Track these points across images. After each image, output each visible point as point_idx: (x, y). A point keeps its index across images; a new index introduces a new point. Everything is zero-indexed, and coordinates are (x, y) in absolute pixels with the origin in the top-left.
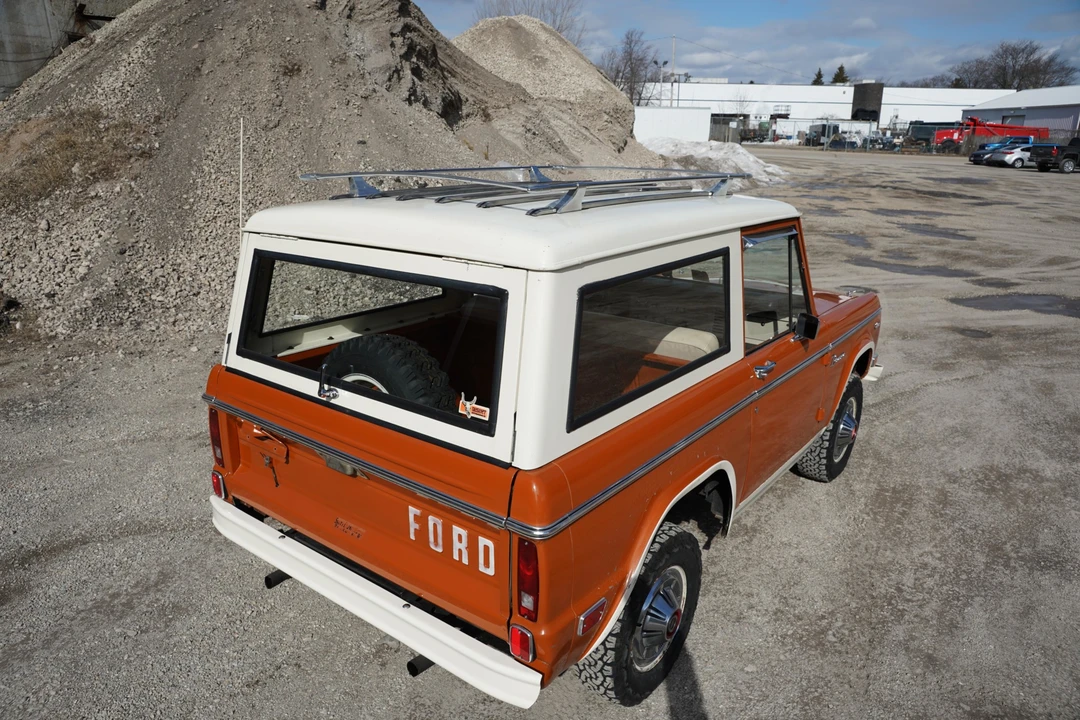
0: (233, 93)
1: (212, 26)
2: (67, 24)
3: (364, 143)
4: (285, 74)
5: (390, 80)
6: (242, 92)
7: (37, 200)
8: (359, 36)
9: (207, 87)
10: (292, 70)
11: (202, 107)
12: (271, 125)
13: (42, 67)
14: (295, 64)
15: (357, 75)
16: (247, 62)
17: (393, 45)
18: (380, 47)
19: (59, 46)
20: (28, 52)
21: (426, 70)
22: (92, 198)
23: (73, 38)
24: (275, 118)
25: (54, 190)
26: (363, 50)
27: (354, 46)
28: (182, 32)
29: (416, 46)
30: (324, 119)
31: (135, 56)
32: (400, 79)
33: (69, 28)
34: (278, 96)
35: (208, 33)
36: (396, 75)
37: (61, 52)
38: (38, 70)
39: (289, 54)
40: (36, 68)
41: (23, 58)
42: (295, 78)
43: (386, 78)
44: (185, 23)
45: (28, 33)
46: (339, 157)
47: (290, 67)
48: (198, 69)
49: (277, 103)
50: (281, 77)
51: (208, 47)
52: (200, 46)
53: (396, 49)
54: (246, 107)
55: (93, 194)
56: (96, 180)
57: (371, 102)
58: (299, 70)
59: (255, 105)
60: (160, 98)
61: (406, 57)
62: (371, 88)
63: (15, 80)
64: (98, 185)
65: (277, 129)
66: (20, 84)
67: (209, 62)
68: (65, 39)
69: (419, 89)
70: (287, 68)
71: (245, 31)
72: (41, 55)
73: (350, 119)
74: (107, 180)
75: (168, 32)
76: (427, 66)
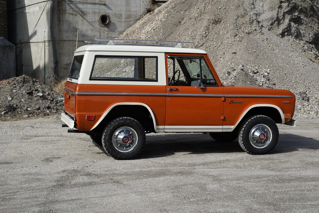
0: (189, 32)
1: (192, 4)
2: (148, 5)
3: (235, 53)
4: (214, 23)
5: (272, 24)
6: (193, 31)
7: (107, 72)
8: (261, 4)
9: (181, 29)
10: (217, 22)
11: (176, 38)
12: (199, 45)
13: (134, 23)
14: (220, 19)
15: (248, 23)
16: (200, 18)
17: (280, 7)
18: (272, 9)
19: (143, 15)
20: (131, 18)
21: (305, 19)
22: (124, 72)
23: (149, 11)
24: (201, 43)
25: (113, 69)
26: (261, 11)
27: (256, 9)
28: (180, 7)
29: (298, 7)
30: (222, 43)
31: (160, 18)
32: (279, 24)
33: (148, 7)
34: (206, 33)
35: (189, 7)
36: (276, 22)
37: (143, 17)
38: (133, 25)
39: (218, 14)
40: (132, 24)
41: (128, 20)
42: (218, 25)
43: (270, 24)
44: (183, 3)
45: (132, 10)
46: (222, 59)
47: (217, 20)
48: (180, 22)
49: (205, 36)
50: (211, 25)
51: (187, 13)
52: (184, 12)
53: (283, 9)
54: (192, 38)
55: (124, 70)
56: (127, 65)
57: (251, 35)
58: (221, 21)
59: (196, 37)
60: (161, 34)
61: (290, 12)
62: (254, 28)
63: (123, 29)
64: (127, 67)
65: (201, 47)
66: (124, 31)
67: (185, 19)
68: (146, 11)
69: (293, 30)
70: (215, 20)
71: (203, 5)
72: (135, 19)
73: (233, 43)
74: (131, 66)
75: (175, 7)
76: (307, 17)
